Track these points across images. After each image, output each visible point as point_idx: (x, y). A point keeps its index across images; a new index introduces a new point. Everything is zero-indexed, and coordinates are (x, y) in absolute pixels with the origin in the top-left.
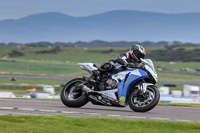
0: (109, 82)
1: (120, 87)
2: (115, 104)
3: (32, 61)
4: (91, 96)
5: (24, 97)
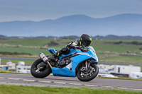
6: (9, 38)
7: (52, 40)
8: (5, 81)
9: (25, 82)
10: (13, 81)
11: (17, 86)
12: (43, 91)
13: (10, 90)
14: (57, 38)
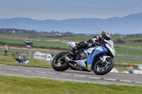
0: (82, 54)
1: (88, 58)
2: (84, 69)
3: (131, 47)
4: (70, 64)
5: (124, 72)
6: (76, 35)
7: (118, 38)
8: (70, 78)
9: (91, 80)
10: (78, 78)
11: (82, 83)
12: (108, 89)
13: (76, 87)
14: (123, 35)
